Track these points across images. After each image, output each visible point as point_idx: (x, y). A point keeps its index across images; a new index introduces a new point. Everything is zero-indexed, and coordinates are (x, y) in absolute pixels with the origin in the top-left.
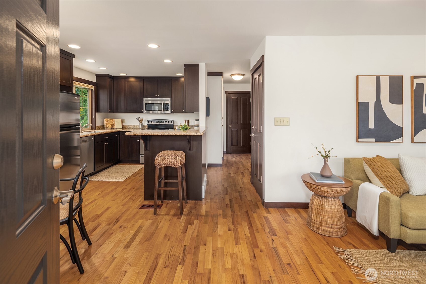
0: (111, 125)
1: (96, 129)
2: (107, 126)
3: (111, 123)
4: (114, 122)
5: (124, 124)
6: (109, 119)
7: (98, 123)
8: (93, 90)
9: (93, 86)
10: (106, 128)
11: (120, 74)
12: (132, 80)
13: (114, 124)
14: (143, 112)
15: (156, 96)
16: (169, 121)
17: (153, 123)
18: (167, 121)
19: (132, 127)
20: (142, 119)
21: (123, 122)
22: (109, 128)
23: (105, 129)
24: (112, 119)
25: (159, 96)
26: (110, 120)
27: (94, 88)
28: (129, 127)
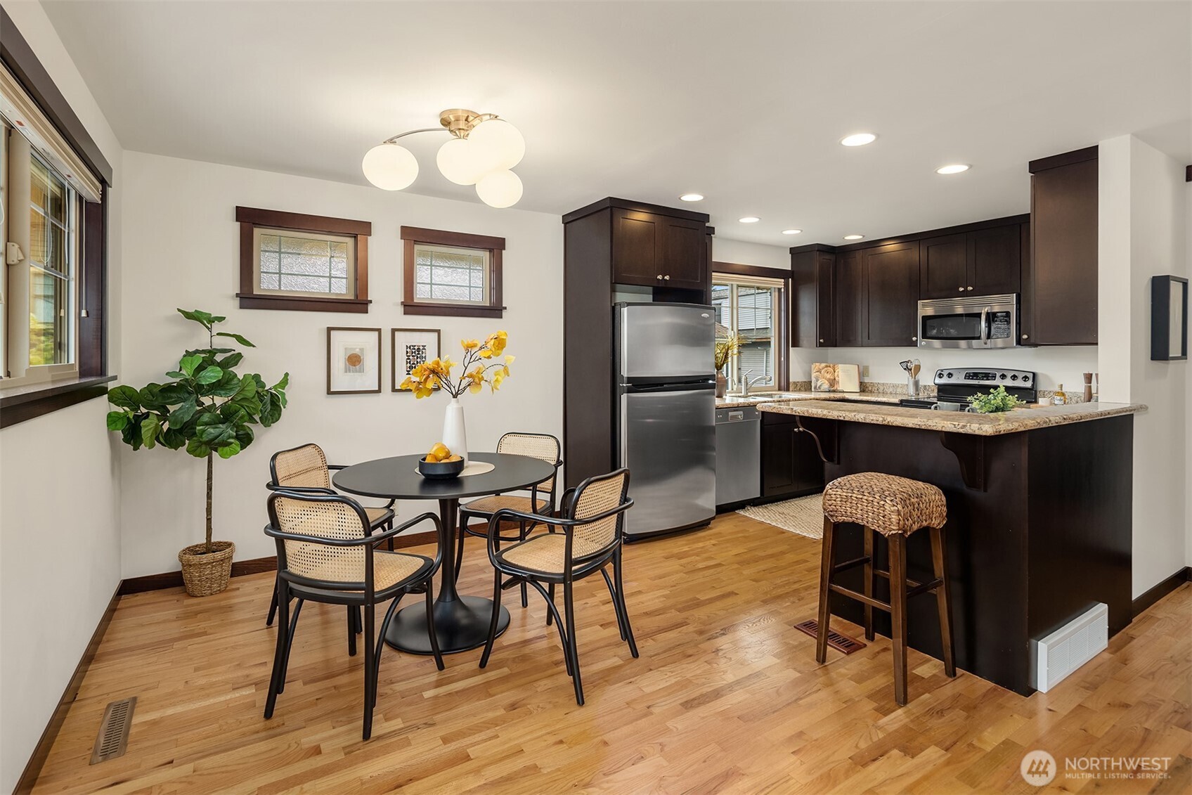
0: (829, 380)
1: (791, 389)
2: (819, 384)
3: (828, 376)
4: (836, 374)
5: (866, 380)
6: (823, 365)
7: (796, 375)
8: (783, 290)
9: (783, 280)
10: (815, 388)
11: (846, 238)
12: (891, 247)
13: (837, 378)
14: (914, 344)
15: (961, 289)
16: (1016, 374)
17: (953, 381)
18: (1009, 375)
19: (891, 390)
20: (918, 368)
21: (863, 372)
22: (822, 389)
23: (813, 390)
24: (831, 365)
25: (970, 288)
26: (827, 367)
27: (786, 285)
28: (881, 388)
